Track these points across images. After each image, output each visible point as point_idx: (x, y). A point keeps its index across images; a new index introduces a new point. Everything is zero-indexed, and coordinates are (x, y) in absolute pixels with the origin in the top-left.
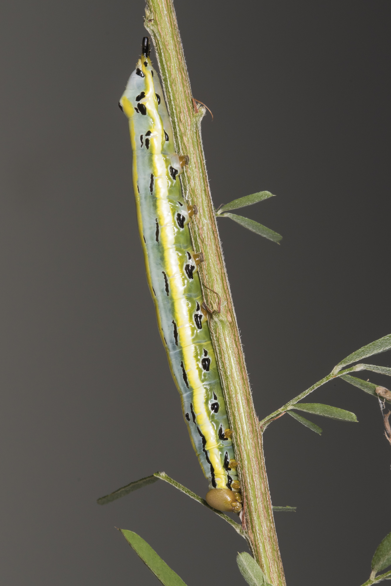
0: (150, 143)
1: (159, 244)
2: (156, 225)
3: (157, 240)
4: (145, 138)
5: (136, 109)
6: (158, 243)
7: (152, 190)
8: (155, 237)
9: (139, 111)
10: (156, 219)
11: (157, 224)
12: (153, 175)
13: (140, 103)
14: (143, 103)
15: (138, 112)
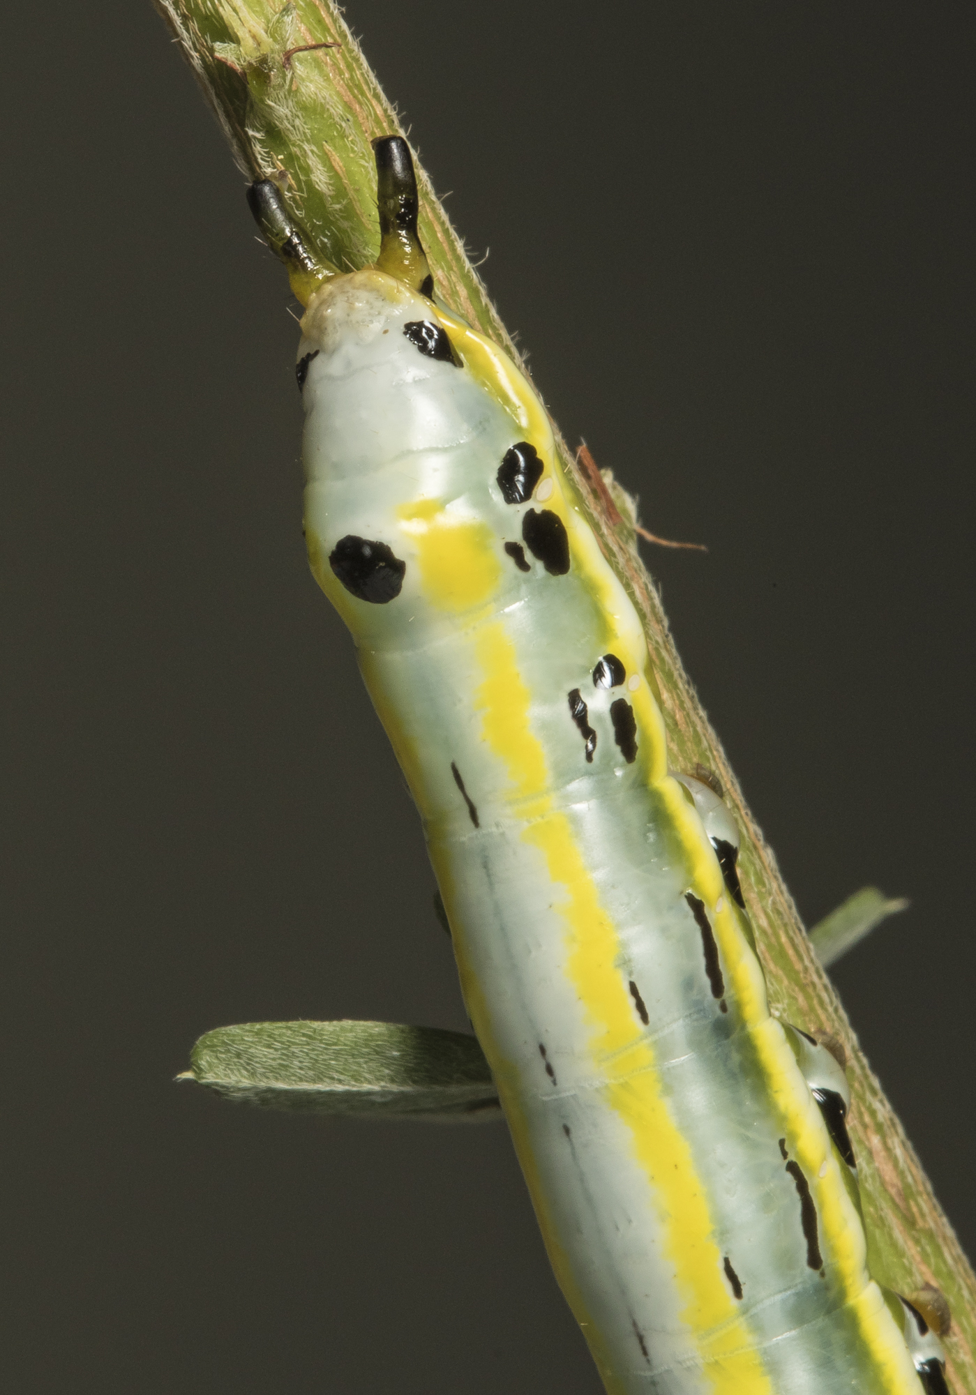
0: (635, 716)
1: (827, 1277)
2: (789, 1177)
3: (814, 1260)
4: (599, 701)
5: (513, 550)
6: (823, 1274)
7: (718, 988)
8: (804, 1242)
9: (529, 556)
10: (782, 1143)
11: (793, 1168)
12: (698, 897)
13: (538, 511)
14: (547, 507)
15: (523, 565)
